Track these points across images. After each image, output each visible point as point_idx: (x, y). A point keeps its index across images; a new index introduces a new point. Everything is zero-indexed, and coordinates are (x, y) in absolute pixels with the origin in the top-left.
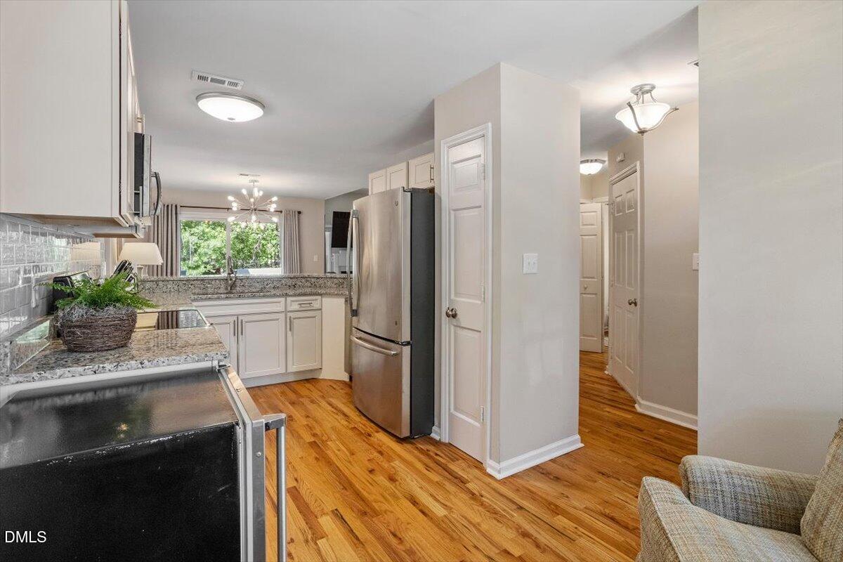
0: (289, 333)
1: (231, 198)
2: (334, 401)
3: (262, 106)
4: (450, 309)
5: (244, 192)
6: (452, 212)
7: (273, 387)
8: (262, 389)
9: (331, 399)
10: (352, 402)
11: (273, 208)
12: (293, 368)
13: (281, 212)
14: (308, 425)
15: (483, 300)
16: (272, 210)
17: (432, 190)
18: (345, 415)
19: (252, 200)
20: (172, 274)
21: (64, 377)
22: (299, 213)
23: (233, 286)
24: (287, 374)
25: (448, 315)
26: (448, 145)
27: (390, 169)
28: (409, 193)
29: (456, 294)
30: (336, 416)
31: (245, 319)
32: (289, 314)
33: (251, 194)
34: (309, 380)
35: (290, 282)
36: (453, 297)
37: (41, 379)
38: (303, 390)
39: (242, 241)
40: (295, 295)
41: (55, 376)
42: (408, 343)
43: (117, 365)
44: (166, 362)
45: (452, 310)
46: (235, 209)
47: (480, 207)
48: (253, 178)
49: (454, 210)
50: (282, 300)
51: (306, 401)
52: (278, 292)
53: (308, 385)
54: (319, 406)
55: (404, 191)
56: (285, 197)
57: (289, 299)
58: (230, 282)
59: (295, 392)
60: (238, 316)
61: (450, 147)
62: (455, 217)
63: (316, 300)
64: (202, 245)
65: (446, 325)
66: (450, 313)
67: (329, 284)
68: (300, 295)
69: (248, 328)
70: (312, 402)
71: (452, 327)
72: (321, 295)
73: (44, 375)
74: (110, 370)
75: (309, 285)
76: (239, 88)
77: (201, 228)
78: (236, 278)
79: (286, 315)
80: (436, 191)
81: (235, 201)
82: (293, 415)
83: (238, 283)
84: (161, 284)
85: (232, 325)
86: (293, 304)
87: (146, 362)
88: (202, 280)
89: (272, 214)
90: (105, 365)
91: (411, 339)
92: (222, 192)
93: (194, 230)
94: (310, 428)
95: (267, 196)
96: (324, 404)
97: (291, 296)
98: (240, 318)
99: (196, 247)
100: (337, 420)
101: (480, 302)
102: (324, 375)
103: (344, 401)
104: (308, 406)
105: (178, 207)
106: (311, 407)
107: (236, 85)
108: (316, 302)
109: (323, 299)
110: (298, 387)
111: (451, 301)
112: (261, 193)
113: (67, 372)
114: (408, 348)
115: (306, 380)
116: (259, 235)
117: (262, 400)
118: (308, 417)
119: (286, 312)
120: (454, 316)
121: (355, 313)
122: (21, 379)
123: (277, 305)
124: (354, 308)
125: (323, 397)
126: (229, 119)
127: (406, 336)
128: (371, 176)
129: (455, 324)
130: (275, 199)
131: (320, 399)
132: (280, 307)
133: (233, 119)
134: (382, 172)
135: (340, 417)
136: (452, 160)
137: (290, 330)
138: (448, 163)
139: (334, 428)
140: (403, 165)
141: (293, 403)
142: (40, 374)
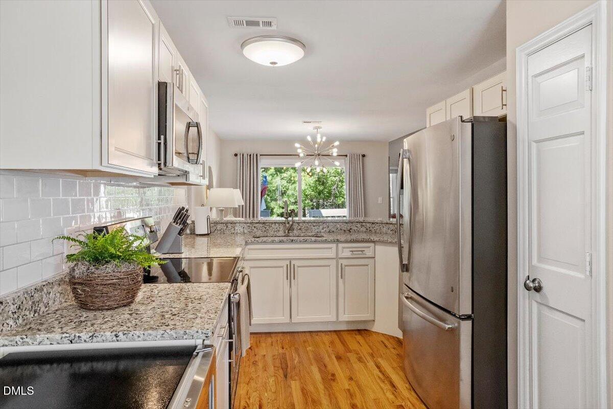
0: (341, 281)
1: (297, 145)
2: (383, 363)
3: (303, 45)
4: (531, 279)
5: (309, 138)
6: (534, 145)
7: (323, 334)
8: (314, 335)
9: (379, 360)
10: (403, 369)
11: (335, 152)
12: (344, 317)
13: (346, 156)
14: (349, 390)
15: (588, 273)
16: (335, 154)
17: (504, 119)
18: (393, 386)
19: (316, 146)
20: (253, 217)
21: (42, 345)
22: (364, 156)
23: (291, 229)
24: (337, 322)
25: (527, 288)
26: (527, 52)
27: (450, 101)
28: (470, 125)
29: (541, 259)
30: (382, 385)
31: (297, 263)
32: (341, 261)
33: (315, 141)
34: (362, 331)
35: (345, 227)
36: (535, 262)
37: (23, 344)
38: (353, 343)
39: (323, 184)
40: (346, 242)
41: (35, 343)
42: (468, 317)
43: (92, 336)
44: (142, 336)
45: (534, 281)
46: (301, 155)
47: (583, 133)
48: (317, 125)
49: (537, 142)
50: (334, 246)
51: (353, 357)
52: (331, 238)
53: (359, 337)
54: (366, 366)
55: (463, 121)
56: (346, 141)
57: (341, 245)
58: (287, 225)
59: (343, 343)
60: (290, 260)
61: (529, 55)
62: (539, 151)
63: (369, 247)
64: (290, 187)
65: (524, 299)
66: (531, 285)
67: (384, 230)
68: (351, 242)
69: (300, 272)
70: (360, 360)
71: (535, 305)
72: (374, 242)
73: (26, 340)
74: (85, 341)
75: (365, 229)
76: (274, 27)
77: (289, 173)
78: (293, 222)
79: (337, 263)
80: (508, 119)
81: (300, 148)
82: (337, 375)
83: (295, 226)
84: (230, 226)
85: (285, 268)
86: (345, 250)
87: (121, 334)
88: (264, 223)
89: (335, 159)
90: (81, 335)
91: (473, 312)
92: (289, 141)
93: (284, 175)
94: (351, 395)
95: (329, 142)
96: (371, 364)
97: (341, 242)
98: (293, 262)
99: (285, 189)
100: (382, 389)
101: (583, 276)
102: (376, 328)
103: (395, 365)
104: (354, 365)
105: (259, 155)
106: (357, 366)
107: (270, 24)
108: (369, 249)
109: (376, 246)
110: (347, 338)
111: (531, 267)
112: (324, 139)
113: (46, 339)
114: (469, 323)
115: (359, 331)
116: (337, 178)
117: (310, 348)
118: (351, 379)
119: (337, 258)
120: (538, 289)
121: (405, 268)
122: (6, 343)
123: (329, 250)
124: (405, 262)
125: (372, 355)
126: (272, 63)
127: (466, 308)
128: (429, 110)
129: (539, 301)
130: (337, 143)
131: (369, 358)
132: (332, 254)
133: (275, 63)
134: (441, 105)
135: (387, 387)
136: (532, 72)
137: (342, 278)
138: (527, 78)
139: (376, 401)
140: (466, 93)
141: (339, 358)
142: (22, 339)
